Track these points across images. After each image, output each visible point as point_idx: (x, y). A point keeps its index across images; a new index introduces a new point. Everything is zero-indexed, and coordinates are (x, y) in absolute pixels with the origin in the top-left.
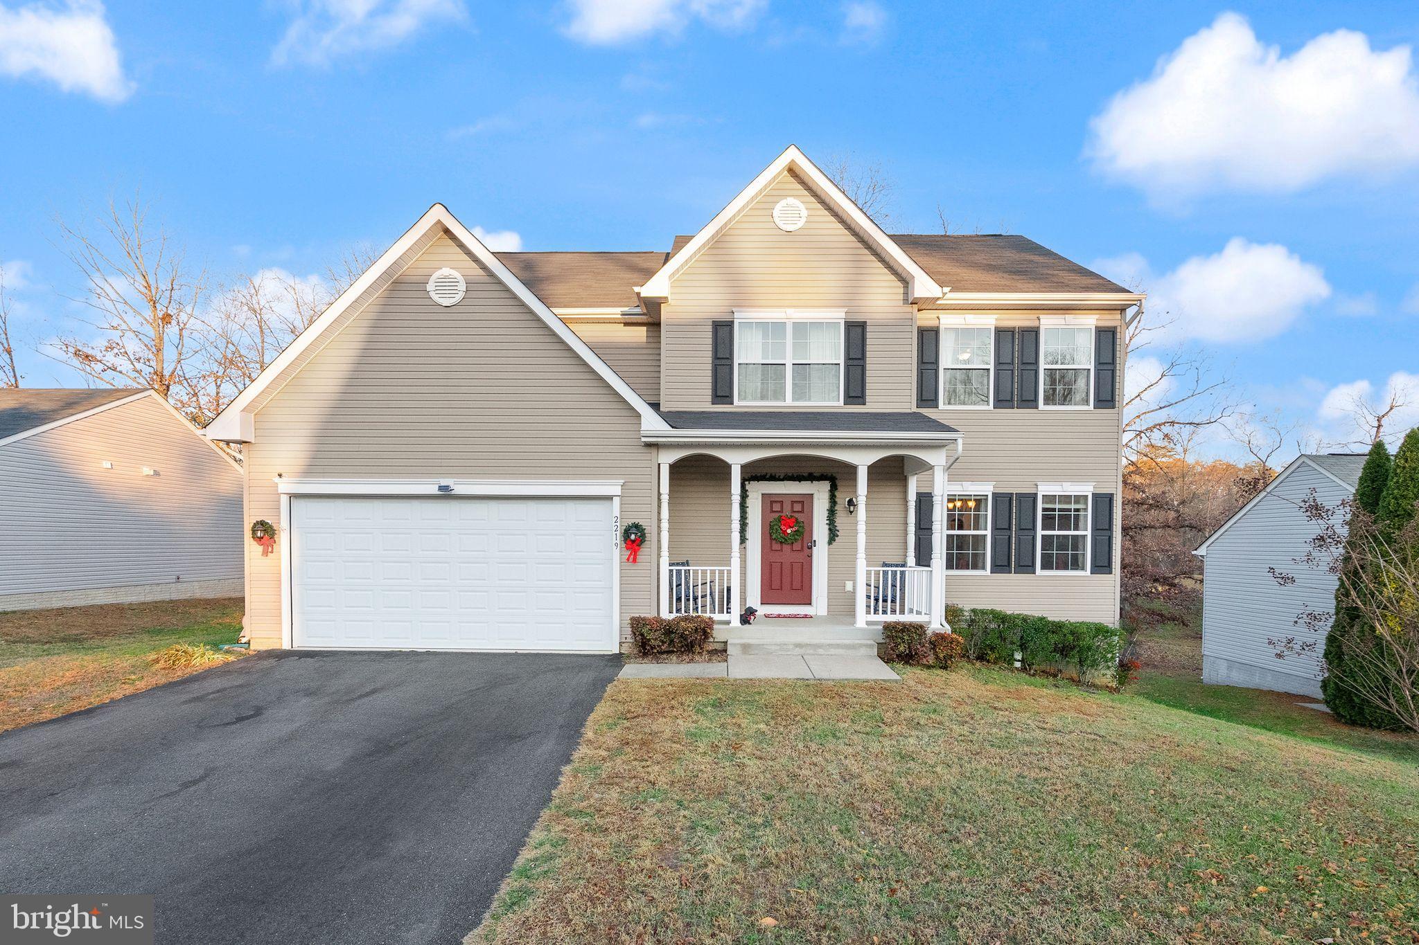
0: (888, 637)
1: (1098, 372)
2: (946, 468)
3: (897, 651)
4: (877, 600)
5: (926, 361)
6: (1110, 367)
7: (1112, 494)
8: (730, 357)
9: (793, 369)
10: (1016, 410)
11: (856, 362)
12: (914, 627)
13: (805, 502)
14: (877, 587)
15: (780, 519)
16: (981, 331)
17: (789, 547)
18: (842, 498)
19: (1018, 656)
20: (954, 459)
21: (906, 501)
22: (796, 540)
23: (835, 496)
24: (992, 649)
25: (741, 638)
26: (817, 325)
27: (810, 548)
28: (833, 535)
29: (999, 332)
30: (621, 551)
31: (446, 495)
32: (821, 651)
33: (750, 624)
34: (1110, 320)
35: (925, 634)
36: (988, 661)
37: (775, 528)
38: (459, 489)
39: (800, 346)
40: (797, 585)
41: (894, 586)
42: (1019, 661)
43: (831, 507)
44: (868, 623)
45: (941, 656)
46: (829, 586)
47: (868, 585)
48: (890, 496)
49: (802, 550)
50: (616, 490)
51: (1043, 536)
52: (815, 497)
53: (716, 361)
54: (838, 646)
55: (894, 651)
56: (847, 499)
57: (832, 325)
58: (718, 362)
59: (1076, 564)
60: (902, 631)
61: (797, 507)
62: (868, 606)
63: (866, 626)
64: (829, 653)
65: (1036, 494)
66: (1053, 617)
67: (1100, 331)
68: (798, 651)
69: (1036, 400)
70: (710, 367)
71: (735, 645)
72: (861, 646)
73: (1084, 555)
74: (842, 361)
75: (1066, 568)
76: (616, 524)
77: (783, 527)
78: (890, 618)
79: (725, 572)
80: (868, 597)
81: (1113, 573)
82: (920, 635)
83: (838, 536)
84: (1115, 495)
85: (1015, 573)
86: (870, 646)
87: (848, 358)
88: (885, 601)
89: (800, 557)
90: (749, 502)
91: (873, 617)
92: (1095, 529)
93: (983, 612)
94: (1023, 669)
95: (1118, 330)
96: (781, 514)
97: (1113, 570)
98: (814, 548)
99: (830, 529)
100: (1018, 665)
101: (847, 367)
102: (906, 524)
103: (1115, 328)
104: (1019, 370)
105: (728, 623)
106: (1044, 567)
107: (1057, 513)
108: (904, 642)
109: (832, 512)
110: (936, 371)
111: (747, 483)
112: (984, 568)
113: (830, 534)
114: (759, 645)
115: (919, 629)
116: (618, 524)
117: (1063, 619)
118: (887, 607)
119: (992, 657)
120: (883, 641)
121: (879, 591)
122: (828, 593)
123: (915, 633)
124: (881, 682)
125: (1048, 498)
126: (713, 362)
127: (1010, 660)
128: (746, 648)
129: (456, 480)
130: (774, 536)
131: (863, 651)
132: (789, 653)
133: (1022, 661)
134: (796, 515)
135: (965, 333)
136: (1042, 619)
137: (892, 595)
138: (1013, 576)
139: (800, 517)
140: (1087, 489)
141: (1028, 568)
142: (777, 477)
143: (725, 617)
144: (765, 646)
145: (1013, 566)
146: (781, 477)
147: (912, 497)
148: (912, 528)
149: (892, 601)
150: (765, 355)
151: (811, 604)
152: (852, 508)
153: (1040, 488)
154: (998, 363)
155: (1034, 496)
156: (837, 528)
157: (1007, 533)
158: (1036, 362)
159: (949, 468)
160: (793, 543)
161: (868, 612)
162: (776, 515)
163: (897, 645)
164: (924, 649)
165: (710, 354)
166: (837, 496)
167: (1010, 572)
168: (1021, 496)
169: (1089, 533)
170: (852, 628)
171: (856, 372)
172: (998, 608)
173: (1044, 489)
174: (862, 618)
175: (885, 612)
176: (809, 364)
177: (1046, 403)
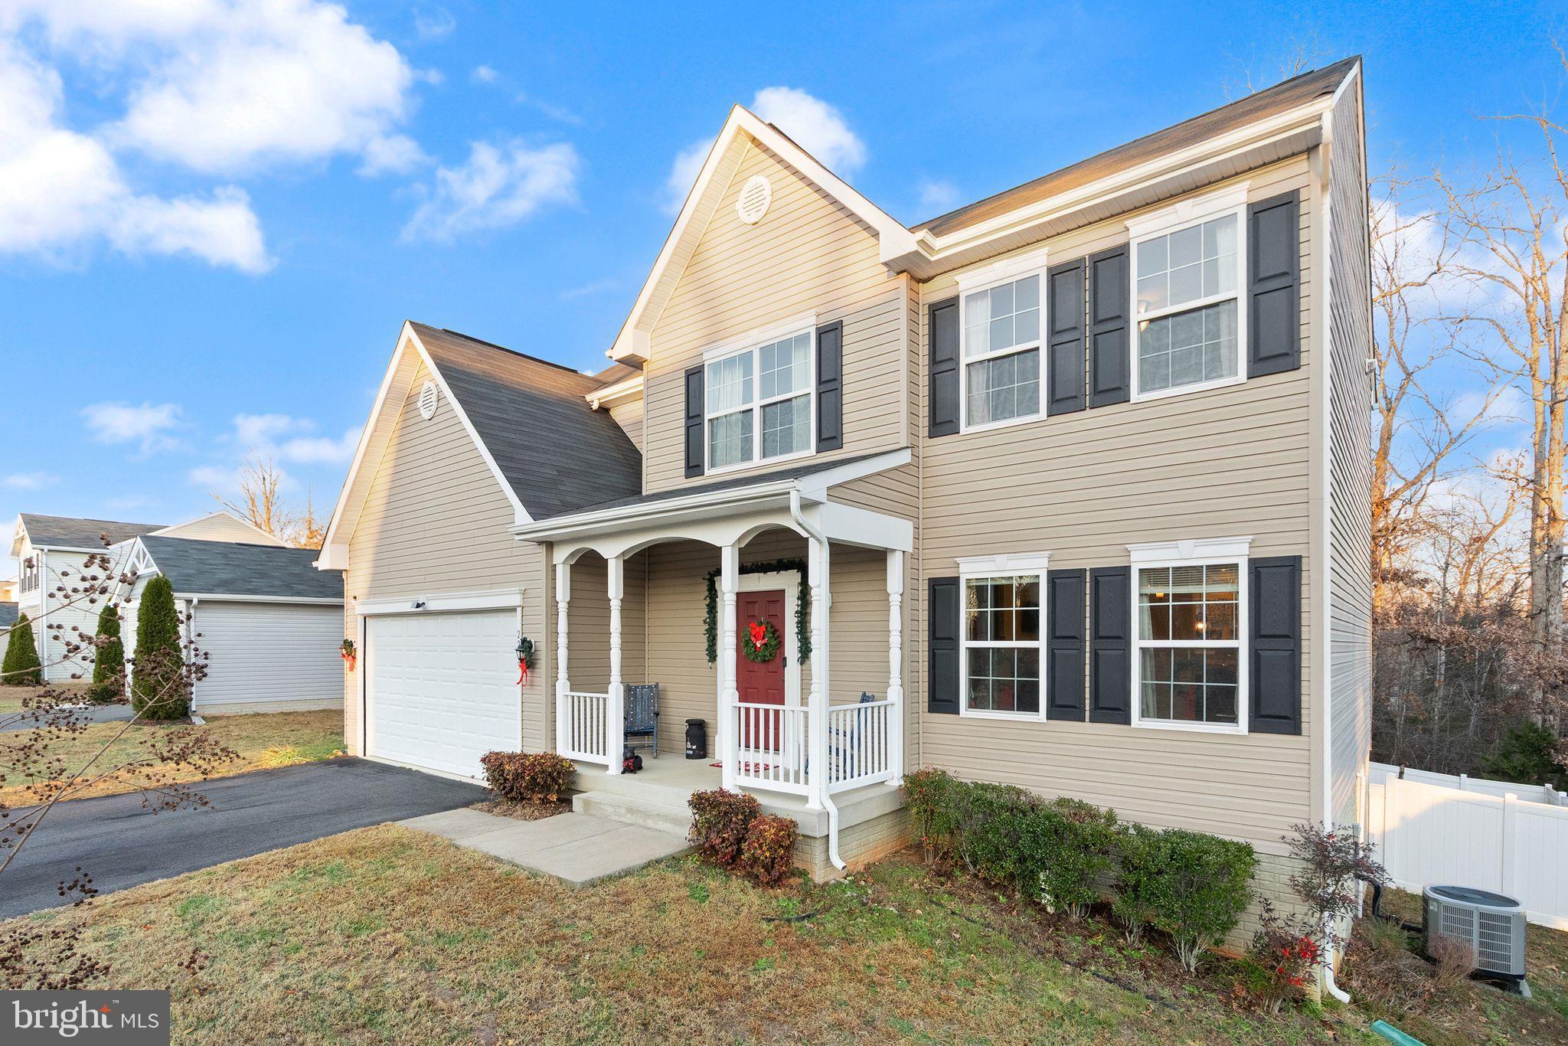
1: (1255, 299)
5: (941, 359)
6: (1287, 281)
7: (1299, 558)
8: (700, 416)
9: (761, 414)
10: (1088, 413)
11: (830, 385)
16: (1027, 284)
17: (764, 667)
23: (806, 592)
26: (787, 345)
27: (783, 668)
28: (804, 649)
29: (1057, 273)
31: (421, 611)
32: (649, 822)
38: (432, 605)
43: (801, 607)
49: (778, 671)
50: (515, 600)
51: (1143, 650)
52: (787, 594)
53: (688, 421)
57: (803, 339)
58: (690, 423)
61: (774, 610)
64: (658, 827)
65: (1127, 569)
67: (1258, 211)
68: (630, 818)
69: (1124, 386)
70: (682, 432)
73: (1233, 690)
74: (813, 388)
75: (1195, 716)
81: (1304, 732)
83: (810, 651)
84: (1305, 560)
85: (1091, 721)
87: (823, 380)
92: (1257, 636)
95: (1303, 196)
97: (1304, 726)
98: (786, 669)
99: (800, 641)
101: (820, 395)
103: (1295, 192)
104: (1093, 337)
106: (1146, 713)
107: (1171, 603)
109: (802, 615)
110: (956, 371)
112: (1032, 708)
113: (800, 648)
114: (597, 803)
125: (1152, 575)
126: (684, 424)
128: (586, 805)
132: (622, 819)
135: (1000, 296)
138: (1087, 726)
140: (1237, 552)
141: (1113, 710)
144: (601, 806)
145: (1088, 707)
146: (748, 569)
147: (894, 588)
148: (896, 639)
153: (1134, 556)
154: (1055, 332)
155: (1125, 571)
158: (1124, 313)
165: (681, 415)
167: (1082, 720)
168: (1100, 574)
169: (1244, 643)
171: (831, 398)
173: (1142, 558)
174: (729, 779)
176: (790, 400)
177: (1143, 389)
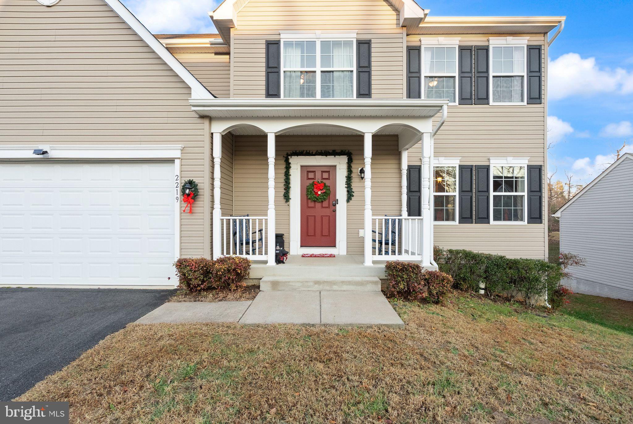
0: (389, 275)
1: (529, 77)
2: (433, 134)
3: (398, 289)
4: (381, 243)
5: (413, 71)
6: (538, 74)
7: (541, 166)
8: (278, 67)
9: (321, 75)
10: (474, 106)
11: (364, 69)
12: (411, 267)
13: (331, 170)
14: (381, 234)
15: (314, 184)
16: (450, 49)
17: (320, 204)
18: (356, 169)
19: (482, 285)
20: (440, 124)
21: (400, 169)
22: (324, 199)
23: (351, 167)
24: (464, 280)
25: (274, 275)
26: (337, 44)
27: (335, 205)
28: (350, 195)
29: (462, 49)
30: (181, 204)
31: (44, 158)
32: (335, 287)
33: (283, 263)
34: (536, 40)
35: (420, 272)
36: (462, 290)
37: (309, 190)
38: (53, 154)
39: (326, 59)
40: (325, 232)
41: (393, 232)
42: (483, 289)
43: (349, 174)
44: (374, 262)
45: (434, 292)
46: (347, 233)
47: (374, 232)
48: (389, 167)
49: (328, 207)
50: (177, 154)
51: (494, 196)
52: (338, 168)
53: (268, 69)
54: (349, 283)
55: (395, 288)
56: (360, 169)
57: (348, 44)
58: (270, 70)
59: (517, 216)
60: (402, 270)
61: (325, 175)
62: (374, 248)
63: (372, 265)
64: (342, 289)
65: (489, 166)
66: (510, 256)
67: (530, 48)
68: (317, 287)
69: (487, 98)
70: (264, 74)
71: (266, 282)
72: (368, 282)
73: (522, 210)
74: (354, 69)
75: (510, 219)
76: (177, 181)
77: (315, 190)
78: (391, 258)
79: (264, 220)
80: (374, 241)
81: (543, 223)
82: (417, 274)
83: (353, 196)
84: (543, 167)
85: (475, 223)
86: (375, 283)
87: (359, 66)
88: (387, 244)
89: (328, 212)
90: (292, 171)
91: (377, 257)
92: (530, 191)
93: (458, 252)
94: (486, 295)
95: (543, 48)
96: (315, 181)
97: (543, 220)
98: (337, 205)
99: (348, 191)
100: (482, 292)
101: (359, 73)
102: (401, 187)
103: (541, 46)
104: (476, 77)
105: (266, 262)
106: (495, 219)
107: (503, 179)
108: (403, 280)
109: (349, 179)
110: (419, 78)
111: (289, 157)
112: (454, 219)
113: (348, 195)
114: (286, 282)
115: (415, 268)
116: (178, 181)
117: (518, 257)
118: (388, 249)
119: (465, 286)
120: (386, 278)
121: (382, 236)
122: (347, 238)
123: (413, 272)
124: (383, 327)
126: (266, 70)
127: (477, 289)
128: (275, 285)
129: (51, 146)
130: (309, 197)
131: (370, 287)
132: (309, 289)
133: (485, 289)
134: (324, 181)
135: (438, 51)
136: (501, 258)
137: (392, 239)
138: (474, 225)
139: (327, 183)
140: (524, 163)
141: (485, 219)
142: (311, 153)
143: (263, 258)
144: (290, 284)
145: (474, 218)
146: (314, 153)
147: (405, 167)
148: (405, 190)
149: (392, 244)
150: (302, 66)
151: (335, 246)
152: (363, 175)
153: (492, 162)
154: (461, 72)
155: (488, 168)
156: (353, 190)
157: (470, 194)
158: (487, 71)
159: (435, 134)
160: (322, 202)
161: (374, 253)
162: (311, 181)
163: (398, 283)
164: (420, 286)
165: (264, 65)
166: (353, 167)
167: (472, 223)
168: (479, 167)
169: (525, 194)
170: (361, 266)
171: (364, 76)
172: (468, 249)
173: (495, 163)
174: (369, 258)
175: (387, 253)
176: (333, 72)
177: (494, 101)
